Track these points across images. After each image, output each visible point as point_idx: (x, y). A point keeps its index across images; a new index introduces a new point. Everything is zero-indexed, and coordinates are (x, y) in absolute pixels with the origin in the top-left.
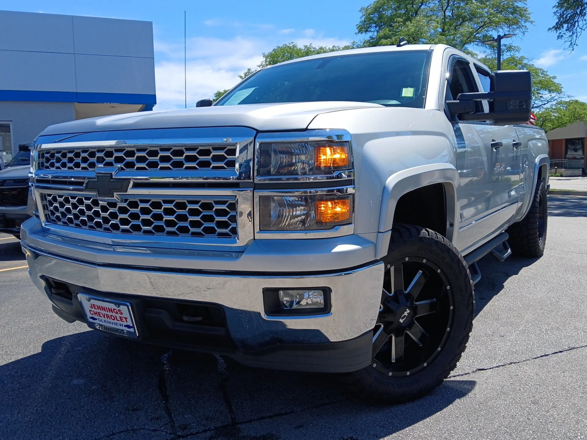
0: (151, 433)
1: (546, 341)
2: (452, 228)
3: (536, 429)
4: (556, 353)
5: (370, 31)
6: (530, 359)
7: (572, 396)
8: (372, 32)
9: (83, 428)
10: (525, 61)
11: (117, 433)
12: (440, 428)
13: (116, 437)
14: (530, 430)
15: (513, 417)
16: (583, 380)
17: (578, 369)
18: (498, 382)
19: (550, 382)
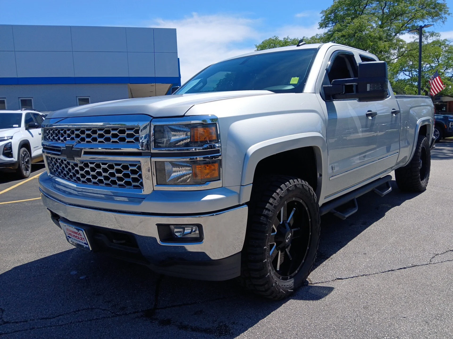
0: (101, 312)
1: (397, 259)
2: (321, 178)
3: (356, 329)
4: (401, 269)
5: (328, 26)
6: (379, 272)
7: (396, 304)
8: (330, 27)
9: (63, 305)
10: (447, 43)
11: (81, 310)
12: (288, 322)
13: (79, 312)
14: (351, 329)
15: (344, 318)
16: (410, 292)
17: (411, 283)
18: (346, 289)
19: (385, 292)
